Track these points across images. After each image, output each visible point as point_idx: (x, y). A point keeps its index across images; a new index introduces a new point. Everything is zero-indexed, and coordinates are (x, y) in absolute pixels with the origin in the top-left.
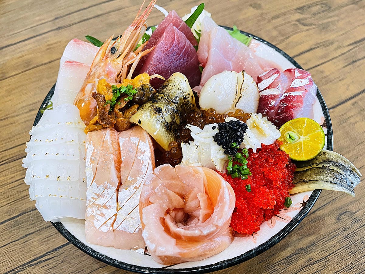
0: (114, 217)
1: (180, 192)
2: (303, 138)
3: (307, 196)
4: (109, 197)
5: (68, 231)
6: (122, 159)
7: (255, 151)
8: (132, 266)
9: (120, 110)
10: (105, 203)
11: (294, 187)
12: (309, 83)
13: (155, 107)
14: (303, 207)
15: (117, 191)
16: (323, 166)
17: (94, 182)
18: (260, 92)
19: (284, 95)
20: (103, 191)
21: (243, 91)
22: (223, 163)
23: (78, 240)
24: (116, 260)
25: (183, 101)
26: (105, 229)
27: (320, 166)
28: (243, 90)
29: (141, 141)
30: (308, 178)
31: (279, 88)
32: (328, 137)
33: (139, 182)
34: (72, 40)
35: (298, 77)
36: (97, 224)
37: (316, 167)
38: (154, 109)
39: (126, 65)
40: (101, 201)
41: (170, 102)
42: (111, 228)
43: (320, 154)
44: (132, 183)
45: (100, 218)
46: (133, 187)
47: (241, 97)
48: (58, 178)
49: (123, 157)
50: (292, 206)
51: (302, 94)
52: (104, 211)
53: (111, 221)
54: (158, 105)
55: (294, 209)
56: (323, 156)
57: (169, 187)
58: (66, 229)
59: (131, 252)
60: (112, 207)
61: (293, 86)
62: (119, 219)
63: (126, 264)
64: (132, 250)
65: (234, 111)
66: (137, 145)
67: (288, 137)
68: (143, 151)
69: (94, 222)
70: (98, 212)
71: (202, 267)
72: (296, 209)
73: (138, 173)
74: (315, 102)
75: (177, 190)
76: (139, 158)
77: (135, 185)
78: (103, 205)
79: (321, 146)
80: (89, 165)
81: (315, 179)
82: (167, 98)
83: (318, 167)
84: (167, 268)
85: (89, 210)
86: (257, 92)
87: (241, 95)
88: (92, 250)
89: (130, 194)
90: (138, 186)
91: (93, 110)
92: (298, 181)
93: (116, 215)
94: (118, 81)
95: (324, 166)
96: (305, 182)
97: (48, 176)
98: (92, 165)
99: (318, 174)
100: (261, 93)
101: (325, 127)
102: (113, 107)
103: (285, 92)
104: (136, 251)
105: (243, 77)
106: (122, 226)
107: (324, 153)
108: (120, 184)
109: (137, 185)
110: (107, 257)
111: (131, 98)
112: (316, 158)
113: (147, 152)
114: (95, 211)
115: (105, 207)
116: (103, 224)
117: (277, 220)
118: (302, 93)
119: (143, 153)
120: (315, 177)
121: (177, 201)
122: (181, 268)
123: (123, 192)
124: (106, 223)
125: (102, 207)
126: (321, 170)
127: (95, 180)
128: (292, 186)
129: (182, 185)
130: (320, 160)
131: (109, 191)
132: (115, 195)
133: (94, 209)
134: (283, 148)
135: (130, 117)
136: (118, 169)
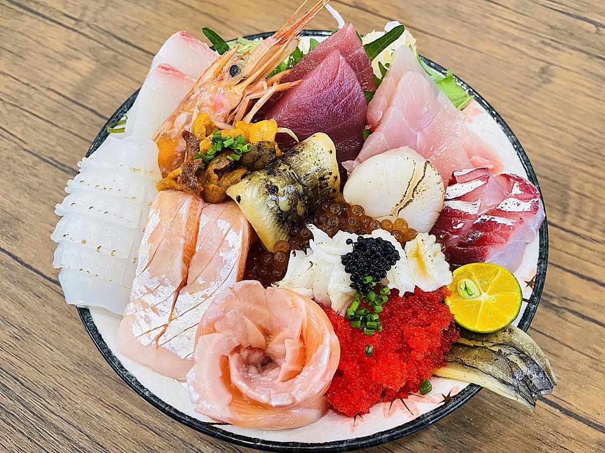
0: (163, 328)
1: (264, 326)
2: (485, 297)
3: (458, 388)
4: (164, 297)
5: (95, 325)
6: (197, 250)
7: (401, 294)
8: (167, 405)
9: (216, 171)
10: (155, 304)
12: (529, 210)
13: (269, 183)
14: (443, 403)
15: (178, 292)
16: (500, 351)
17: (146, 270)
18: (446, 200)
19: (481, 218)
20: (156, 287)
21: (417, 193)
22: (345, 299)
23: (104, 343)
24: (147, 390)
25: (318, 182)
26: (145, 341)
27: (496, 349)
28: (418, 191)
29: (231, 230)
30: (469, 361)
31: (476, 204)
32: (528, 306)
33: (211, 290)
34: (178, 32)
35: (516, 196)
36: (136, 331)
37: (489, 348)
38: (267, 186)
39: (248, 99)
40: (150, 299)
41: (294, 181)
42: (155, 342)
43: (503, 330)
44: (202, 288)
45: (143, 322)
46: (201, 293)
47: (411, 201)
48: (99, 248)
49: (198, 247)
50: (430, 394)
51: (512, 225)
52: (152, 315)
53: (158, 332)
54: (274, 180)
55: (430, 400)
56: (507, 334)
57: (251, 314)
58: (93, 322)
59: (174, 383)
60: (163, 313)
61: (501, 208)
62: (169, 334)
63: (159, 400)
64: (176, 381)
65: (393, 220)
66: (224, 234)
67: (463, 287)
68: (231, 246)
69: (134, 326)
70: (143, 314)
71: (264, 442)
72: (433, 402)
73: (215, 277)
74: (533, 240)
75: (260, 322)
76: (221, 254)
77: (205, 292)
78: (152, 305)
79: (510, 318)
80: (146, 243)
81: (480, 367)
82: (293, 173)
83: (492, 349)
84: (214, 426)
85: (131, 306)
86: (441, 199)
87: (412, 199)
88: (119, 363)
89: (193, 303)
90: (209, 295)
91: (179, 155)
92: (454, 359)
93: (166, 326)
94: (229, 120)
95: (501, 352)
96: (463, 364)
97: (84, 242)
98: (150, 245)
99: (488, 360)
100: (447, 203)
101: (532, 287)
102: (207, 163)
103: (486, 214)
104: (182, 384)
105: (424, 172)
106: (170, 345)
107: (511, 331)
108: (184, 284)
109: (207, 293)
110: (136, 381)
111: (238, 158)
112: (495, 334)
113: (236, 249)
114: (138, 310)
115: (154, 309)
116: (145, 333)
117: (398, 408)
118: (512, 223)
119: (230, 249)
120: (481, 365)
121: (257, 338)
122: (233, 432)
123: (185, 297)
124: (150, 332)
125: (149, 309)
126: (494, 357)
127: (149, 268)
128: (443, 364)
129: (269, 317)
130: (500, 339)
131: (166, 290)
132: (173, 297)
133: (138, 308)
134: (449, 302)
135: (228, 187)
136: (187, 262)
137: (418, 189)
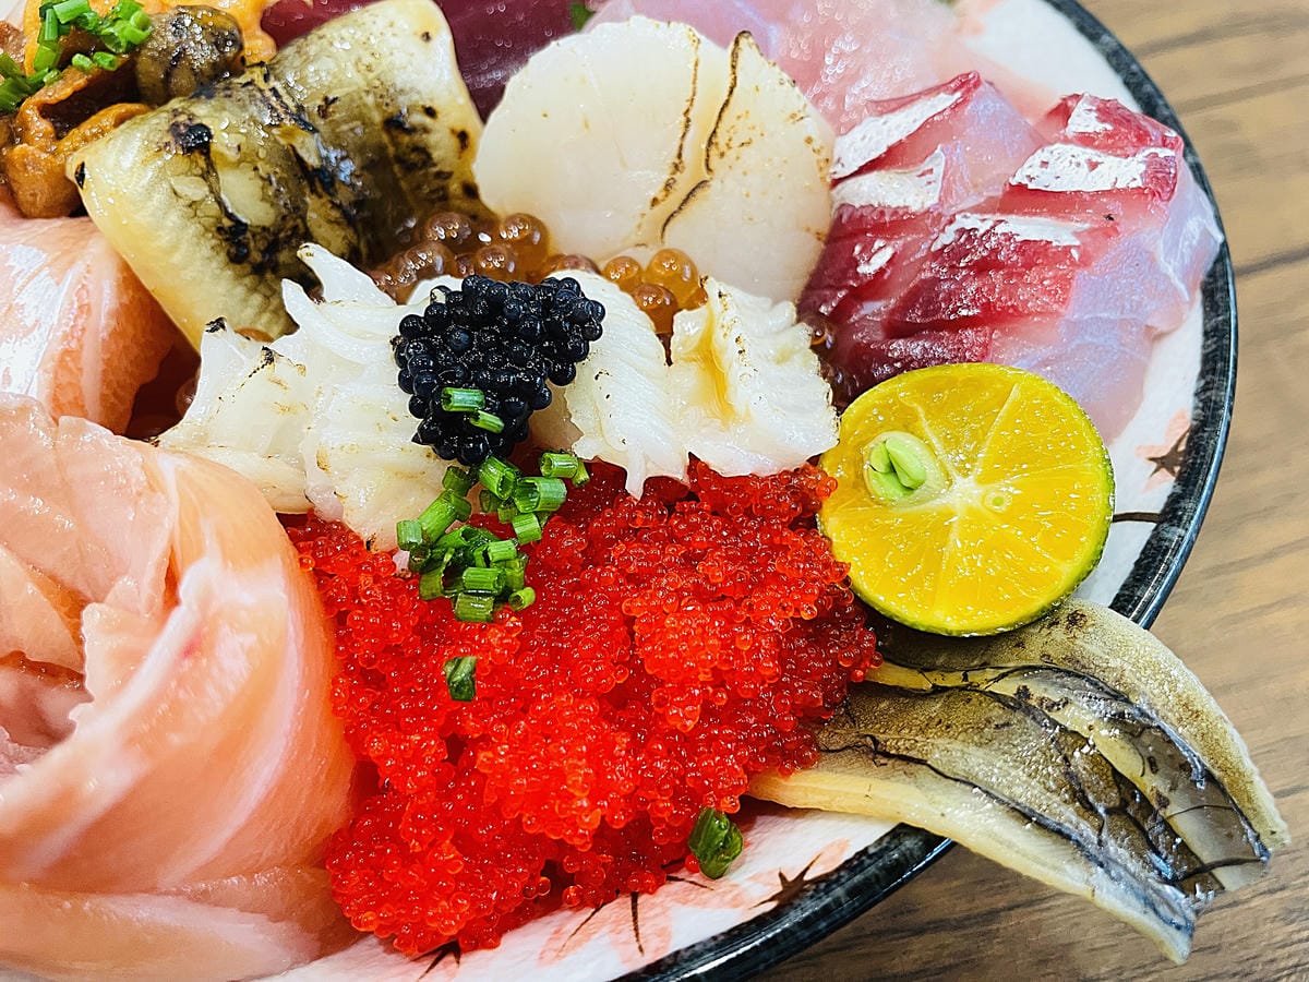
2: (965, 494)
3: (843, 846)
7: (635, 487)
9: (45, 109)
11: (806, 764)
13: (183, 119)
16: (1024, 693)
18: (836, 183)
19: (955, 226)
21: (722, 155)
27: (1008, 688)
28: (723, 147)
32: (1156, 534)
35: (1086, 140)
37: (982, 687)
38: (174, 128)
47: (702, 184)
51: (1077, 243)
54: (202, 112)
55: (729, 897)
56: (1059, 633)
61: (1025, 181)
66: (17, 287)
67: (882, 467)
72: (736, 903)
79: (1067, 571)
81: (935, 758)
83: (997, 688)
87: (707, 177)
92: (852, 738)
95: (1028, 696)
96: (878, 753)
100: (839, 195)
101: (1173, 472)
105: (734, 67)
107: (1075, 619)
111: (108, 60)
112: (1013, 636)
118: (1077, 234)
119: (26, 331)
126: (997, 712)
130: (1033, 652)
134: (834, 523)
137: (721, 139)
